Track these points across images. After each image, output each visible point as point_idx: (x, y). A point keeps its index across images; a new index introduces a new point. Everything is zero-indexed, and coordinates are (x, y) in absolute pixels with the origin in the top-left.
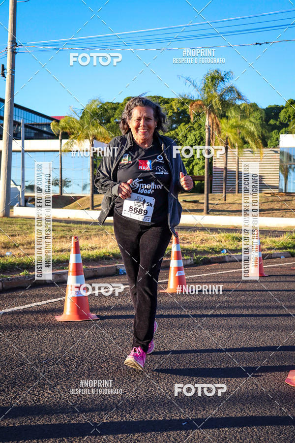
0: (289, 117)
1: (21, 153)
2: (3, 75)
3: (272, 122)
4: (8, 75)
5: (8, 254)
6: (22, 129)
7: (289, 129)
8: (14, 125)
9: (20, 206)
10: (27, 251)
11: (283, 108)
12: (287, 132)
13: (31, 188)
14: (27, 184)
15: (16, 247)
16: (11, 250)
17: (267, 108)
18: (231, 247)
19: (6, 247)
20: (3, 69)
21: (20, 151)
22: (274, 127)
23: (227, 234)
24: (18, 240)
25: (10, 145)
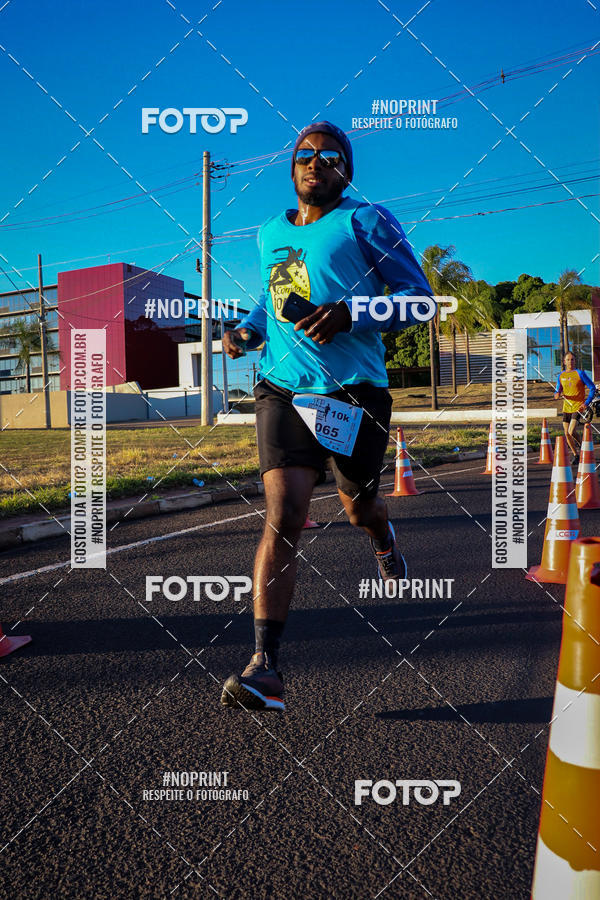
0: (523, 294)
1: (221, 355)
2: (199, 270)
3: (504, 301)
4: (204, 270)
5: (215, 464)
6: (221, 327)
7: (525, 307)
8: (213, 324)
9: (224, 413)
10: (236, 461)
11: (515, 284)
12: (522, 312)
13: (235, 393)
14: (230, 389)
15: (223, 456)
16: (218, 460)
17: (497, 286)
18: (464, 444)
19: (212, 457)
20: (199, 263)
21: (220, 353)
22: (507, 307)
23: (460, 430)
24: (225, 449)
25: (209, 347)
